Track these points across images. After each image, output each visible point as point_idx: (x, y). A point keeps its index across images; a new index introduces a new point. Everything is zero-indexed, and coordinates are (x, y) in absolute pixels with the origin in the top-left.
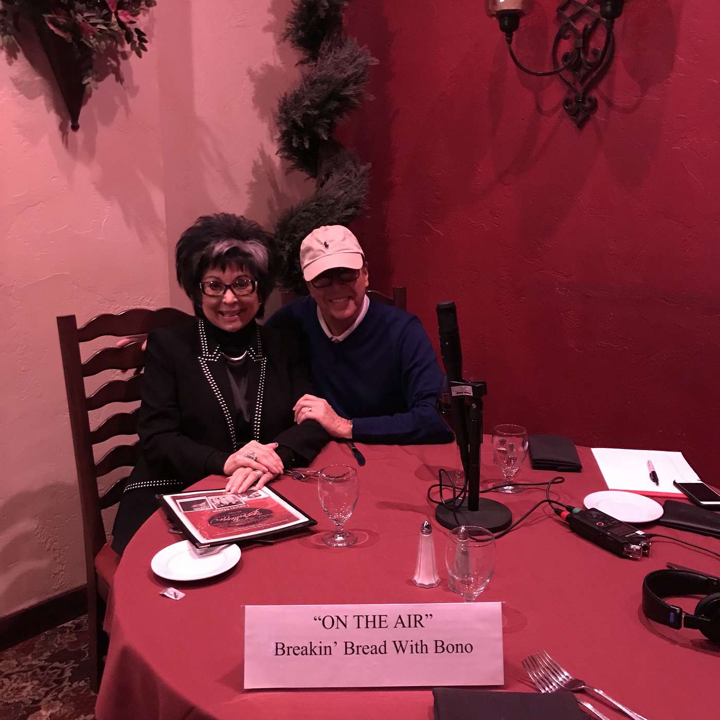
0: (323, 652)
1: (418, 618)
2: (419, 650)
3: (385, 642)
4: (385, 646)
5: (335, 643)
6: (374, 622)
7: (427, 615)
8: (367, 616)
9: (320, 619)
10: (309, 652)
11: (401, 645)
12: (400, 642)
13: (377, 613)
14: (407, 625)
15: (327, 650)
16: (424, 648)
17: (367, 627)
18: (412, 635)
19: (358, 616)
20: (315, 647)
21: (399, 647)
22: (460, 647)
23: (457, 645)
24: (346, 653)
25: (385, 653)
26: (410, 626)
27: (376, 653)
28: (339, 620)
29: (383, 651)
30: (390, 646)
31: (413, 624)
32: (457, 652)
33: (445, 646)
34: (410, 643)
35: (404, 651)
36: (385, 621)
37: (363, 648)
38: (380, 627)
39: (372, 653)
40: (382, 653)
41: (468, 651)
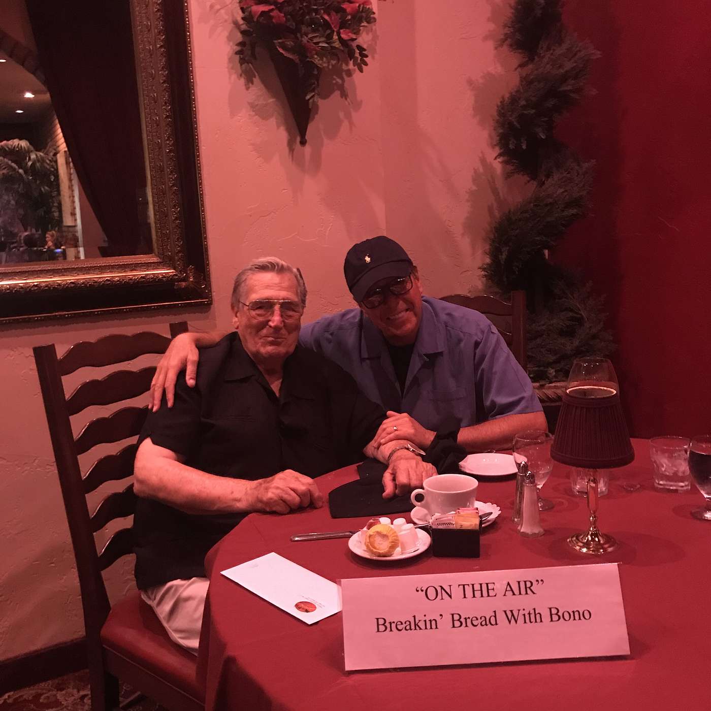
0: (428, 626)
1: (528, 584)
2: (533, 619)
3: (495, 612)
4: (495, 617)
5: (441, 615)
6: (481, 590)
7: (537, 581)
8: (473, 585)
9: (422, 591)
10: (413, 627)
11: (513, 615)
12: (511, 611)
13: (484, 581)
14: (516, 592)
15: (432, 624)
16: (538, 616)
17: (474, 596)
18: (523, 603)
19: (464, 585)
20: (420, 621)
21: (511, 617)
22: (577, 614)
23: (573, 612)
24: (454, 627)
25: (496, 624)
26: (520, 594)
27: (486, 625)
28: (443, 591)
29: (493, 622)
30: (501, 617)
31: (523, 591)
32: (575, 619)
33: (560, 614)
34: (522, 612)
35: (516, 622)
36: (493, 589)
37: (472, 621)
38: (488, 596)
39: (482, 625)
40: (492, 625)
41: (586, 618)
